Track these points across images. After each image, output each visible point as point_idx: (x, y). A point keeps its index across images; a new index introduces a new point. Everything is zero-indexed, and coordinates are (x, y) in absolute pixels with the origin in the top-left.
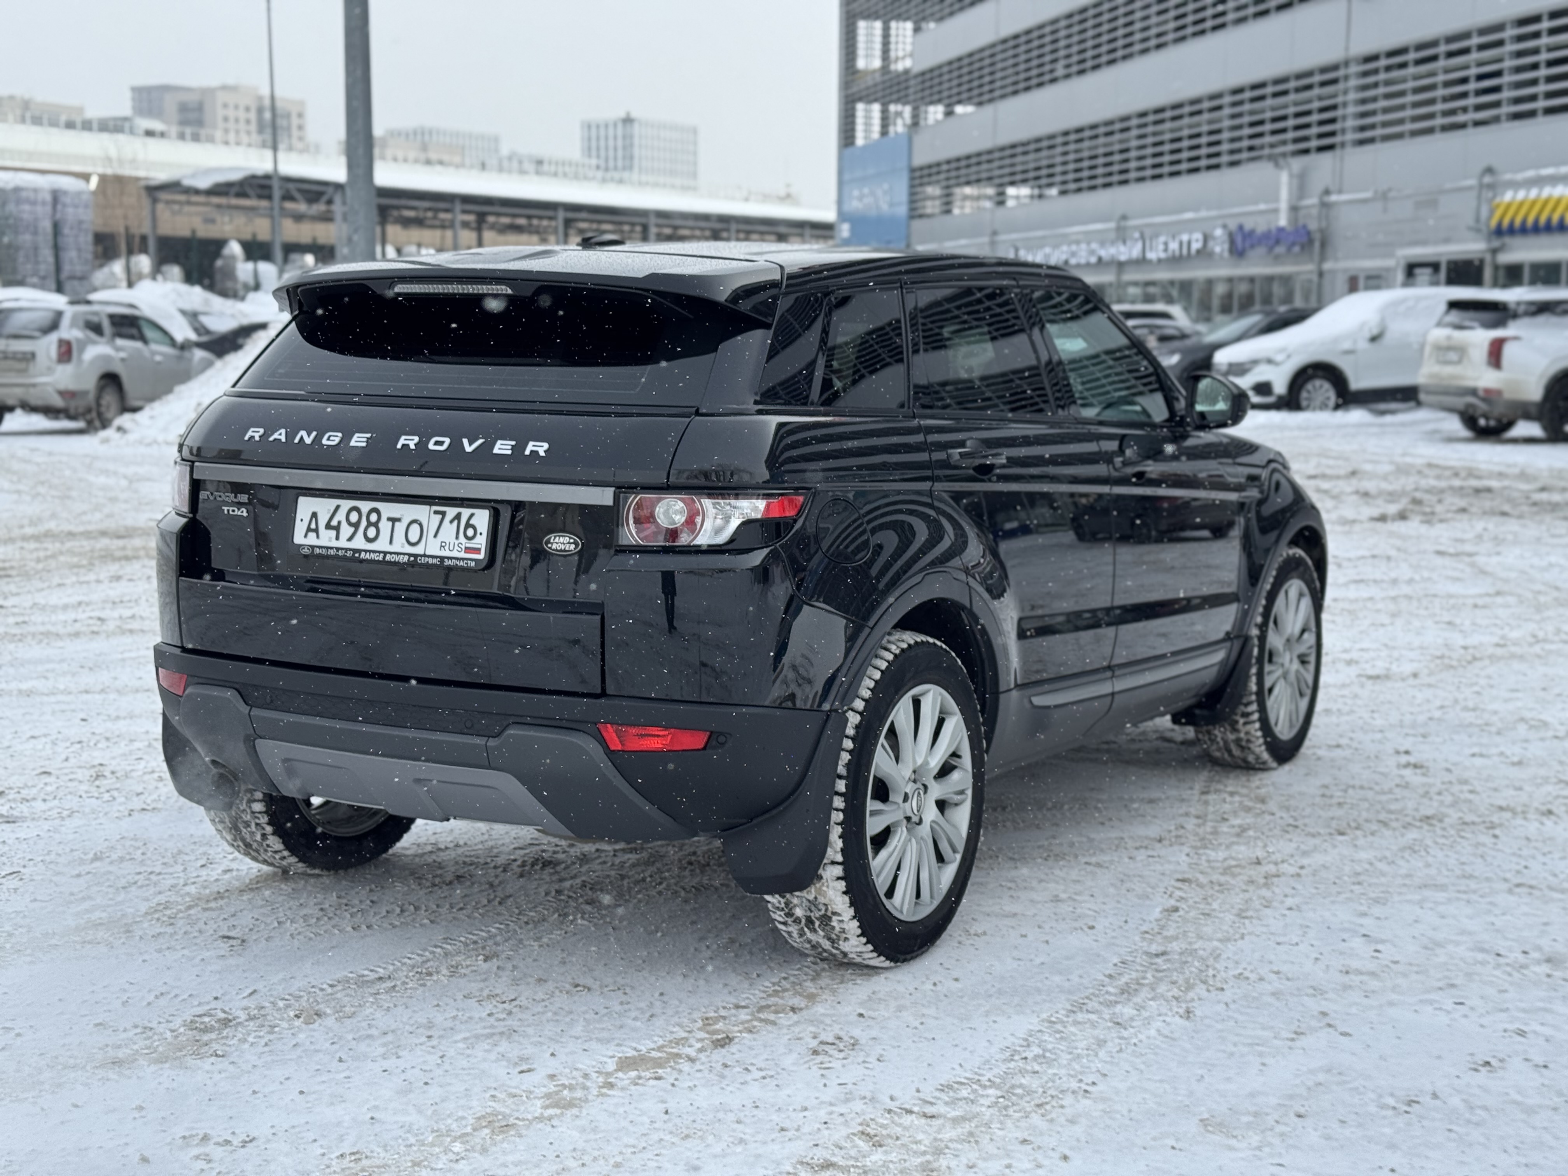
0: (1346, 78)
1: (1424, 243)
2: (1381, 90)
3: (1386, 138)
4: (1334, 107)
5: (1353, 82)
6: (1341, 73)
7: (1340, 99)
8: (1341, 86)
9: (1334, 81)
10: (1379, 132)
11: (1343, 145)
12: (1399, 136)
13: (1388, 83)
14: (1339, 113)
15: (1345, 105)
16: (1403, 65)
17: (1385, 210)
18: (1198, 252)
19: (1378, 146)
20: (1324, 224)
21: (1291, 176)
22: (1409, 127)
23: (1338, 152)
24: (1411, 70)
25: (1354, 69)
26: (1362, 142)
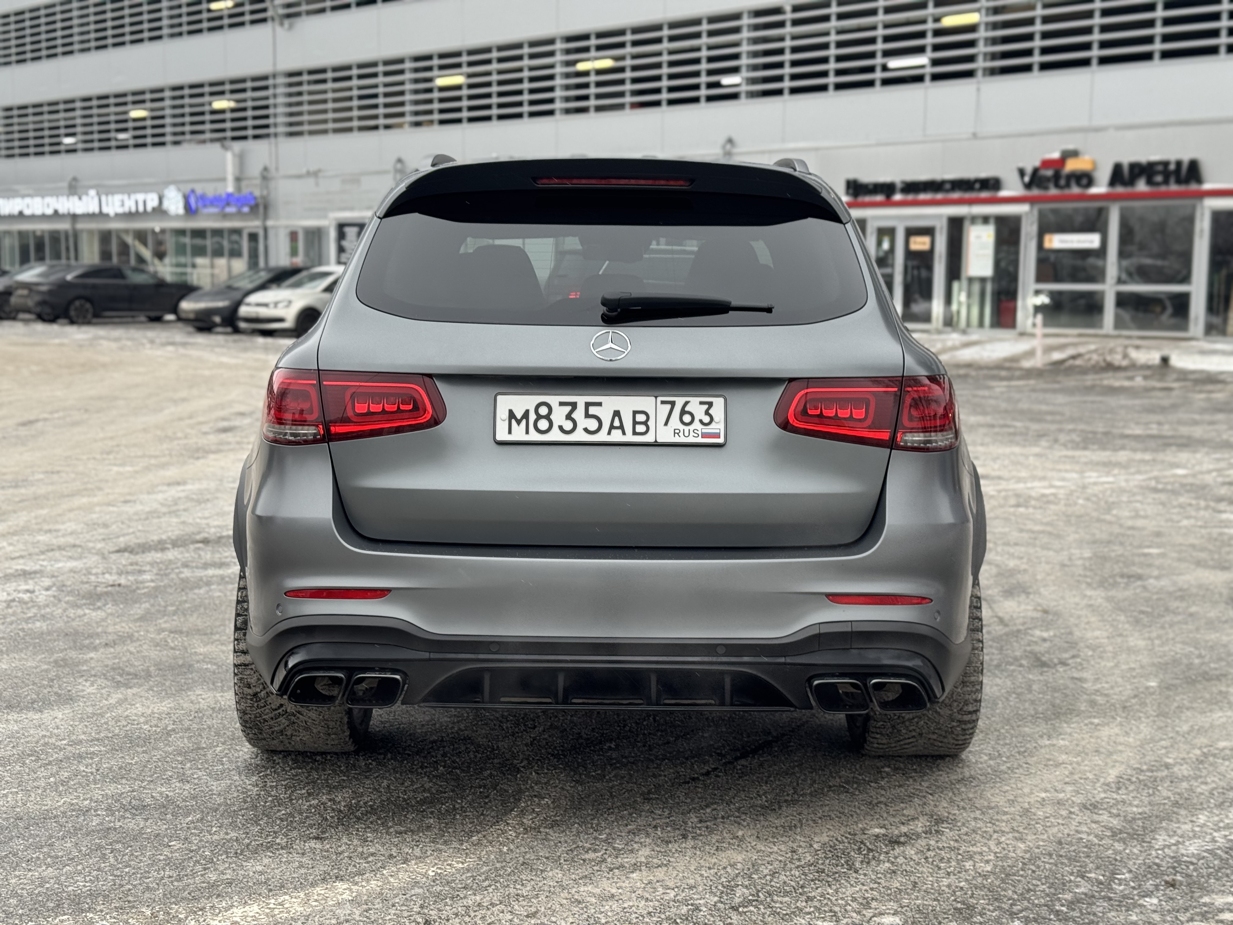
0: (275, 86)
1: (352, 209)
2: (306, 98)
3: (312, 133)
4: (266, 107)
5: (281, 90)
6: (270, 82)
7: (271, 101)
8: (270, 92)
9: (266, 88)
10: (306, 128)
11: (276, 135)
12: (325, 132)
13: (310, 93)
14: (271, 111)
15: (275, 106)
16: (324, 81)
17: (317, 184)
18: (154, 209)
19: (306, 138)
20: (265, 193)
21: (234, 155)
22: (331, 126)
23: (272, 140)
24: (330, 85)
25: (281, 80)
26: (291, 134)
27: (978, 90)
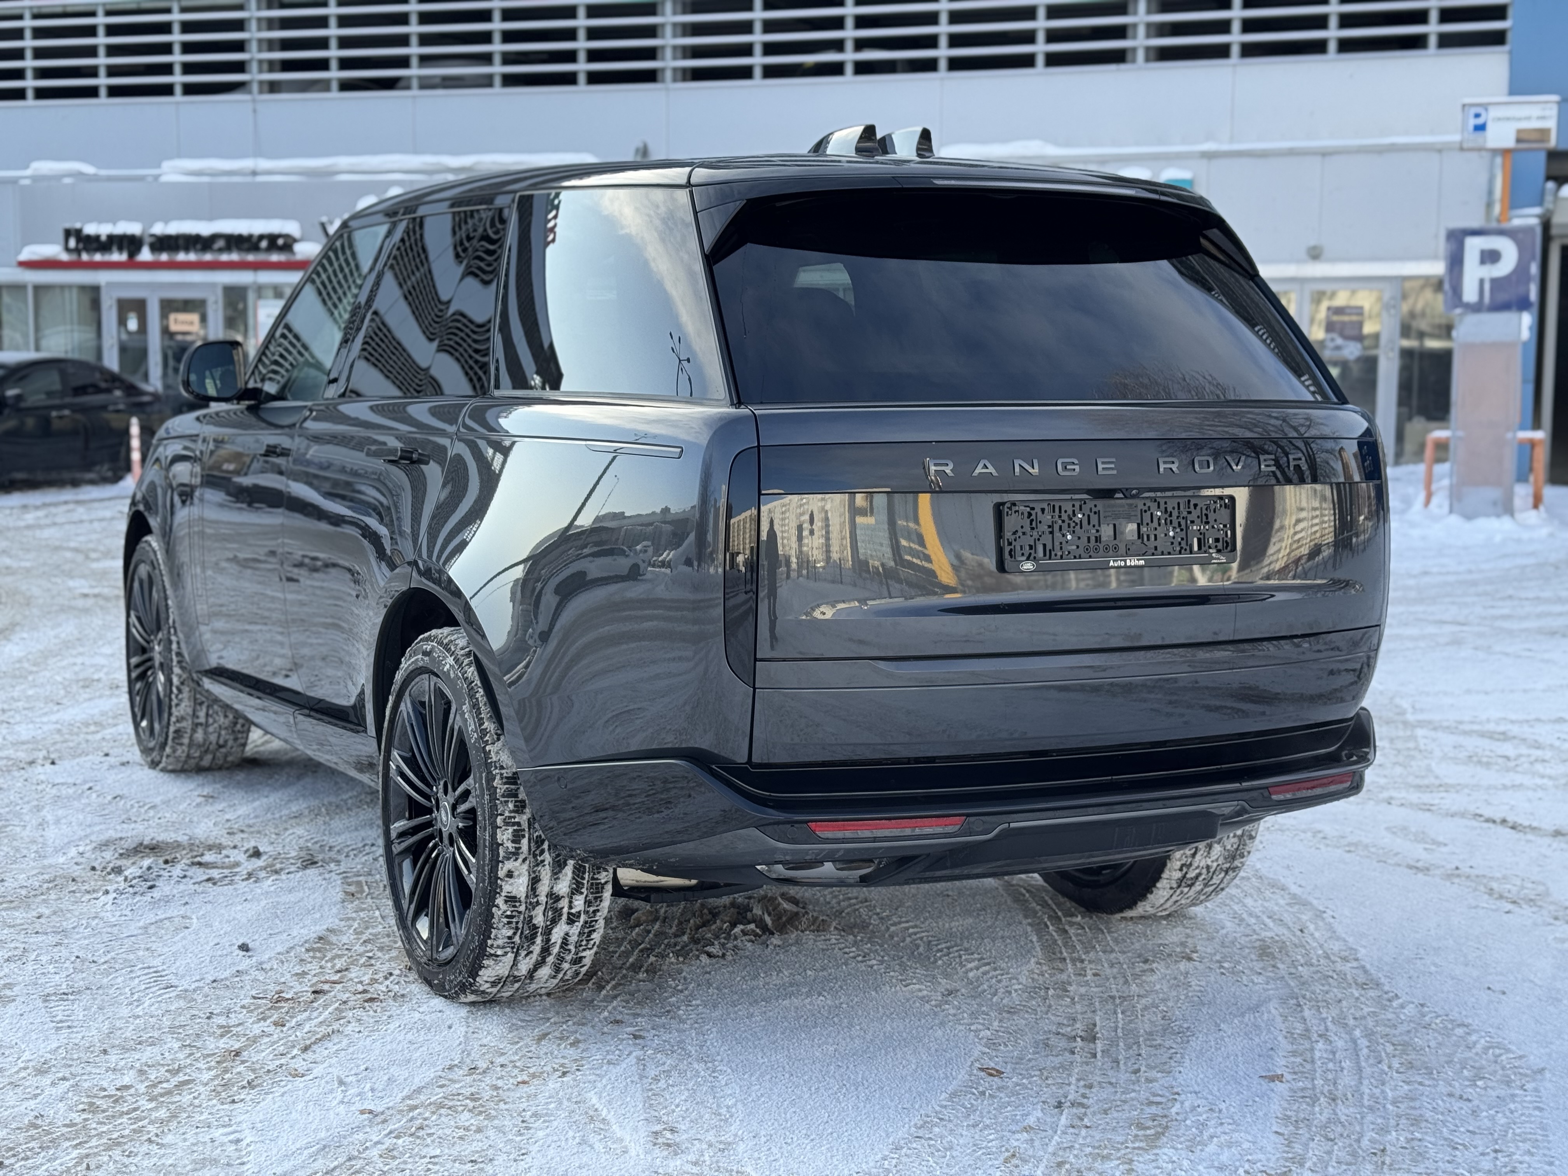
27: (255, 111)
